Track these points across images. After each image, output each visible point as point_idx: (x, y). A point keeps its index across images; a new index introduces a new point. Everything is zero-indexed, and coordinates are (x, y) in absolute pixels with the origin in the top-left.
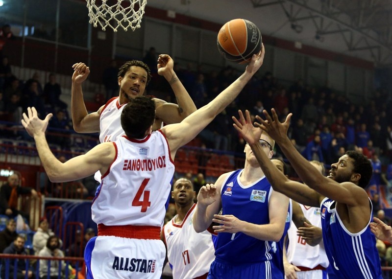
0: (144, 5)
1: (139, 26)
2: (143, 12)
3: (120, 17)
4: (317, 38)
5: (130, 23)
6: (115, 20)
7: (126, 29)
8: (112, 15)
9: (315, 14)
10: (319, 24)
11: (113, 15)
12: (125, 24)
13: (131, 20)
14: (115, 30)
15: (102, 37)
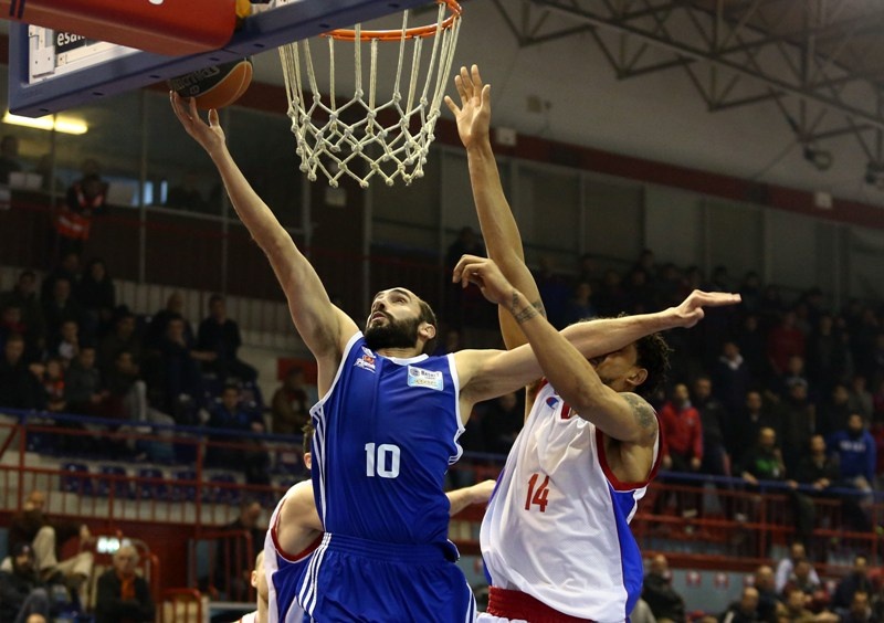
0: (435, 118)
1: (419, 172)
2: (431, 137)
3: (374, 150)
4: (870, 180)
5: (401, 165)
6: (363, 159)
7: (389, 180)
8: (354, 147)
9: (860, 121)
10: (872, 145)
11: (358, 146)
12: (389, 167)
13: (402, 156)
14: (364, 182)
15: (338, 200)
